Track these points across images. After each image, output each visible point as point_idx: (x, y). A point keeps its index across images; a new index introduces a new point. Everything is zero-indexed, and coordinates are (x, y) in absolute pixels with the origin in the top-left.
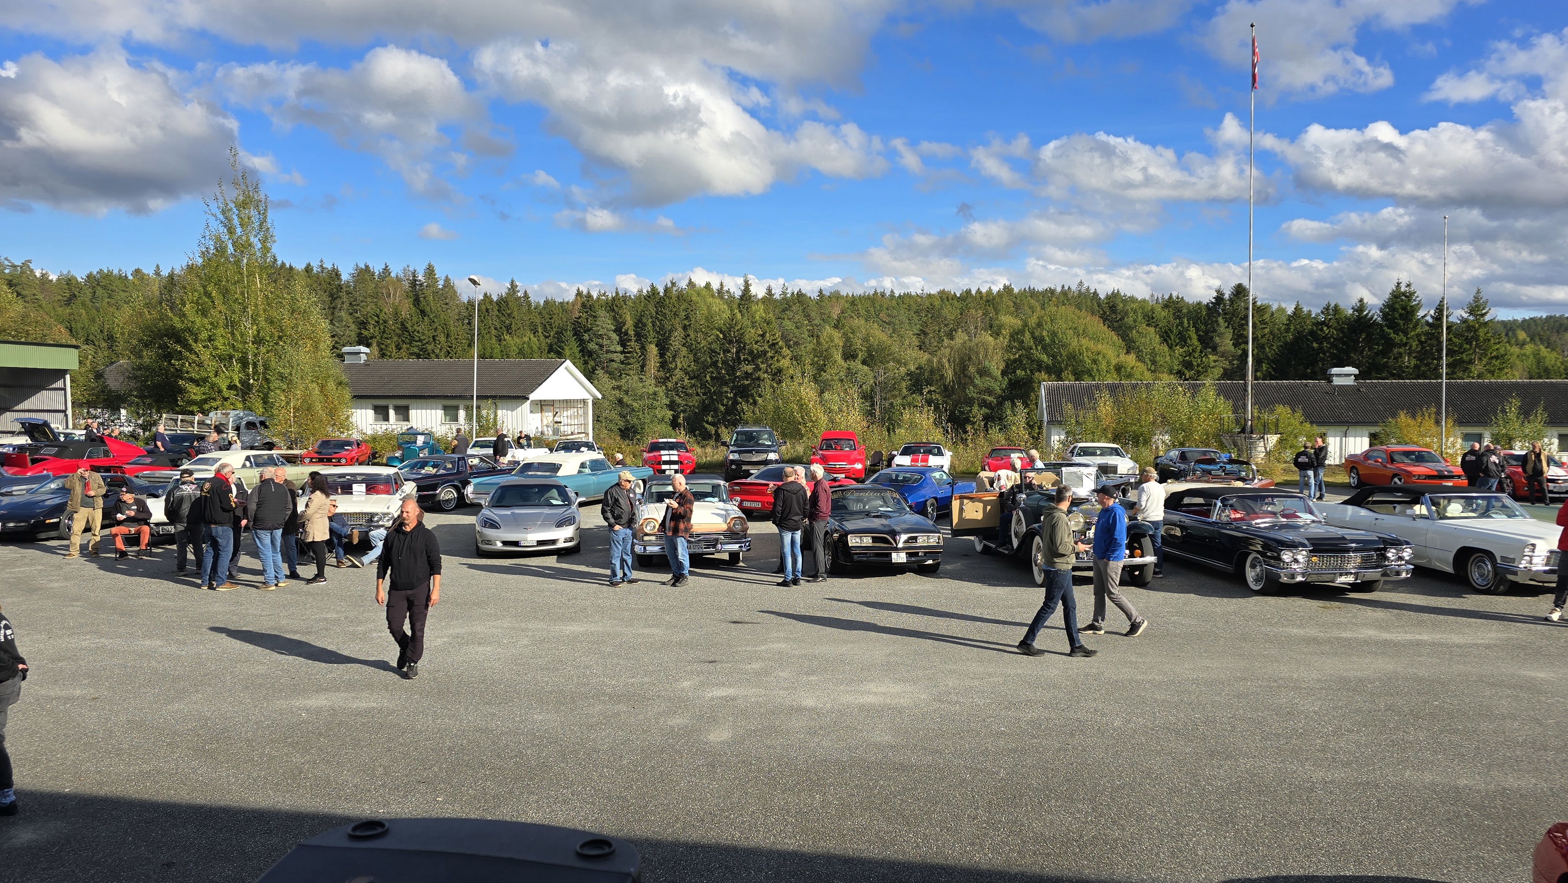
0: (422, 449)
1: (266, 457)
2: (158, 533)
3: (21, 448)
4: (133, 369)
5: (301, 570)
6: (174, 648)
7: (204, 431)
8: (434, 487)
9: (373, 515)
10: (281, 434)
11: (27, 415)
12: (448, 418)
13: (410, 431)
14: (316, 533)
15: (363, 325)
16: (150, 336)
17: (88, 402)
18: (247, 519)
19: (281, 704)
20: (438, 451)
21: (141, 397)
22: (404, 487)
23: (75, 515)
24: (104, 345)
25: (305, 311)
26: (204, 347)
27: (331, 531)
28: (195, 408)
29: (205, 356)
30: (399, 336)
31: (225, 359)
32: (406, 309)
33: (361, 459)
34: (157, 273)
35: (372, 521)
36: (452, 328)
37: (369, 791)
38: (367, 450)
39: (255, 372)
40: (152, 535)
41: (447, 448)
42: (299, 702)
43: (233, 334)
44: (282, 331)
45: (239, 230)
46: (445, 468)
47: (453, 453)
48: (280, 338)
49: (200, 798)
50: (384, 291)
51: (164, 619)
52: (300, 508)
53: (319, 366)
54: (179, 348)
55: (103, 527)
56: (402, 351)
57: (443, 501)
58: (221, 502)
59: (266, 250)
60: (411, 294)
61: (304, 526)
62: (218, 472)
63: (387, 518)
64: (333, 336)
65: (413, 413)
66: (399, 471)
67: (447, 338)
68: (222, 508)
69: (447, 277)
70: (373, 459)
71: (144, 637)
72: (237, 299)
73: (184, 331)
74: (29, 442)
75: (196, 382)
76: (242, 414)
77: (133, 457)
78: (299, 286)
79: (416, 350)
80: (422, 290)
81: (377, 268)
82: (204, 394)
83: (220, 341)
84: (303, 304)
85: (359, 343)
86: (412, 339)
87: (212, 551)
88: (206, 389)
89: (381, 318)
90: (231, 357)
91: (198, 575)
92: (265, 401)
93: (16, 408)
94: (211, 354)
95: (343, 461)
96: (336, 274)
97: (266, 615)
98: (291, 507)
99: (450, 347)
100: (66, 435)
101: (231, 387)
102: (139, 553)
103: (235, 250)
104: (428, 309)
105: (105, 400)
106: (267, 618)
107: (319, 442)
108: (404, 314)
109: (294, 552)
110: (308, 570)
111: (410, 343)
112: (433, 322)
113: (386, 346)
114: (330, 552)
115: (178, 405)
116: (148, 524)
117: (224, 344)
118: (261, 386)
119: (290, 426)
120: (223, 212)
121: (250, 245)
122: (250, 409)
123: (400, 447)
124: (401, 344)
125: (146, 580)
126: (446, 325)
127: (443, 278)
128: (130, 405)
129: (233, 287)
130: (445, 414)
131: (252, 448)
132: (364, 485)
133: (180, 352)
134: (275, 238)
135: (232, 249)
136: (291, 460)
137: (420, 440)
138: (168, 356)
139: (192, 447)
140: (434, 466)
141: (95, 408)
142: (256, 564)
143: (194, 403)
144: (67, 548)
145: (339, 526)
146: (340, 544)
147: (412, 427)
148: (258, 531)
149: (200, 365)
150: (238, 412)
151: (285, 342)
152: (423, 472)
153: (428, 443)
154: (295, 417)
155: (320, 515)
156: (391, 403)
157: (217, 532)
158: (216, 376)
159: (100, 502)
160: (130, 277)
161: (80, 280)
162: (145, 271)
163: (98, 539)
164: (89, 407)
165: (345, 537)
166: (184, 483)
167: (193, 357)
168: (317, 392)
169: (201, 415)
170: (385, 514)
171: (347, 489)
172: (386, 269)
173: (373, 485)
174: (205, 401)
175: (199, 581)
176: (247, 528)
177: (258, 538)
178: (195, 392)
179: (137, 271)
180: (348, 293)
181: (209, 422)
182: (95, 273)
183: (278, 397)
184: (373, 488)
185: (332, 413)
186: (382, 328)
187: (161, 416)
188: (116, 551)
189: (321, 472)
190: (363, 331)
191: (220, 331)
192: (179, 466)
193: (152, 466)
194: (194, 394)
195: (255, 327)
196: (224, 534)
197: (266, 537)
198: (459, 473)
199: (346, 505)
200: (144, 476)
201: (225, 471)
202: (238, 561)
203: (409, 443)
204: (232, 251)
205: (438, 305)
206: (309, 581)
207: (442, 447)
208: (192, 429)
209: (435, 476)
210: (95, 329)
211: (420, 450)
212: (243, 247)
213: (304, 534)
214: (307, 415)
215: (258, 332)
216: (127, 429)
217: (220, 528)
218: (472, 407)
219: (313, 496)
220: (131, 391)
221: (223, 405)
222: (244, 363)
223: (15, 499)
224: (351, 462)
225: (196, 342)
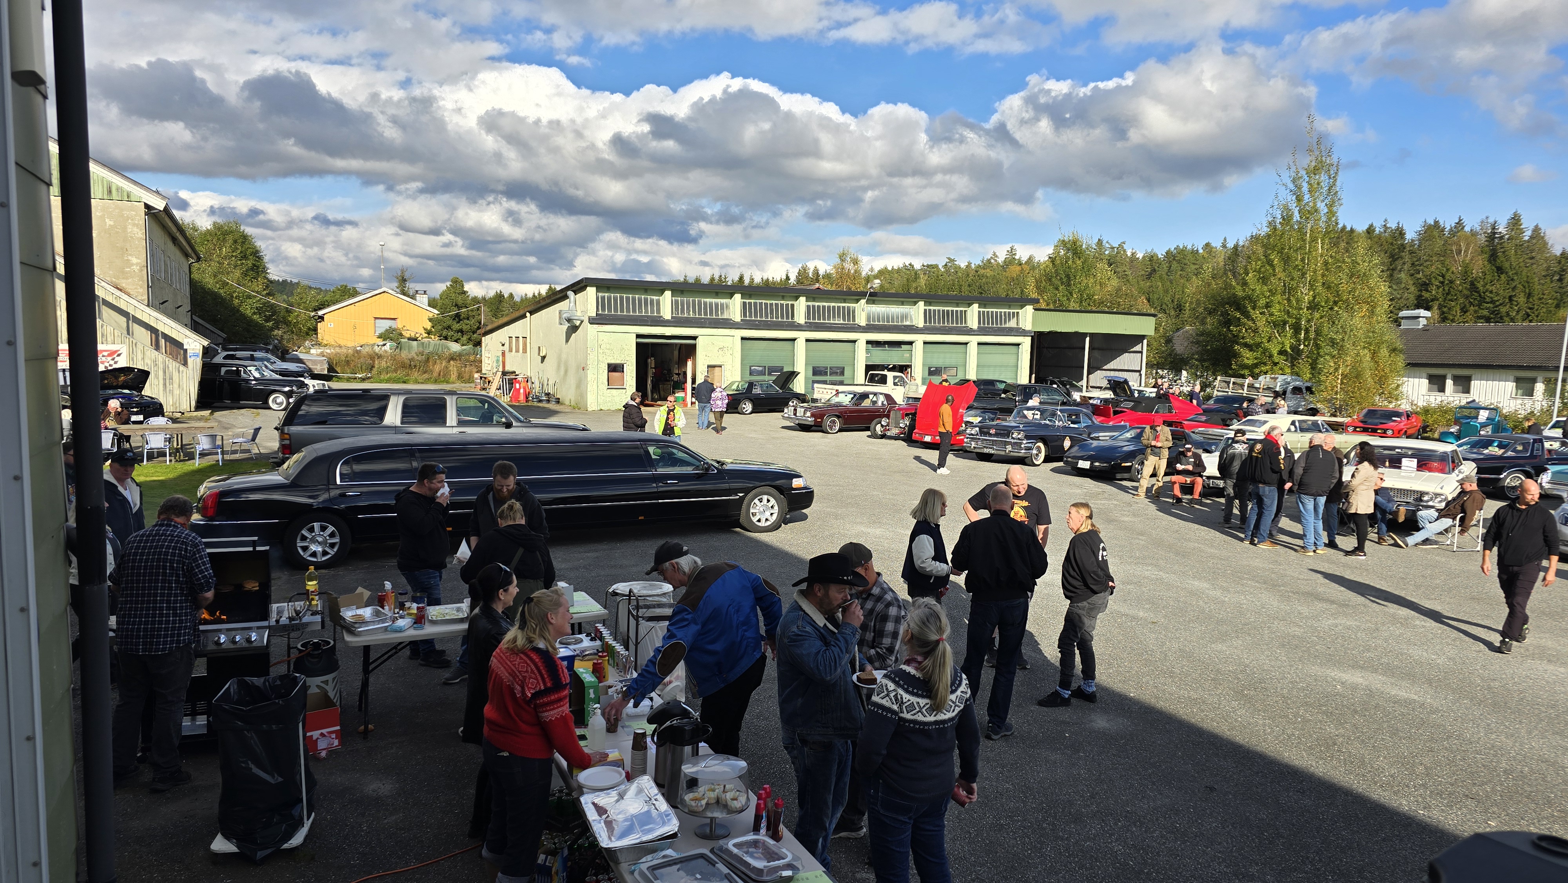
0: (1484, 426)
1: (1310, 423)
2: (1208, 485)
3: (1106, 401)
4: (1197, 335)
5: (1339, 540)
6: (1218, 593)
7: (1253, 394)
8: (1499, 471)
9: (1423, 494)
10: (1326, 400)
11: (1112, 374)
12: (1520, 392)
13: (1472, 405)
14: (1360, 505)
15: (1425, 286)
16: (1214, 304)
17: (1158, 363)
18: (1293, 482)
19: (1316, 670)
20: (1505, 430)
21: (1200, 360)
22: (1461, 467)
23: (1145, 462)
24: (1173, 313)
25: (1364, 274)
26: (1261, 314)
27: (1376, 505)
28: (1246, 372)
29: (1261, 322)
30: (1467, 297)
31: (1279, 325)
32: (1479, 267)
33: (1409, 432)
34: (1224, 246)
35: (1422, 501)
36: (1537, 287)
37: (1407, 786)
38: (1416, 422)
39: (1307, 338)
40: (1204, 487)
41: (1516, 427)
42: (1334, 673)
43: (1289, 300)
44: (1338, 295)
45: (1307, 197)
46: (1514, 450)
47: (1528, 433)
48: (1335, 303)
49: (1240, 737)
50: (1454, 248)
51: (1210, 564)
52: (1346, 477)
53: (1373, 332)
54: (1238, 315)
55: (1166, 474)
56: (1468, 314)
57: (1508, 487)
58: (1271, 463)
59: (1331, 213)
60: (1487, 249)
61: (1348, 496)
62: (1268, 434)
63: (1439, 499)
64: (1391, 300)
65: (1475, 384)
66: (1459, 449)
67: (1528, 298)
68: (1271, 469)
69: (1537, 226)
70: (1423, 433)
71: (1194, 577)
72: (1297, 266)
73: (1244, 298)
74: (1113, 396)
75: (1250, 347)
76: (1289, 380)
77: (1191, 414)
78: (1361, 248)
79: (1485, 313)
80: (1501, 244)
81: (1448, 223)
82: (1256, 358)
83: (1277, 307)
84: (1363, 267)
85: (1418, 307)
86: (1482, 300)
87: (1256, 509)
88: (1258, 354)
89: (1447, 277)
90: (1285, 323)
91: (1241, 529)
92: (1313, 366)
93: (1105, 367)
94: (1267, 319)
95: (1390, 432)
96: (1400, 233)
97: (1303, 579)
98: (1337, 475)
99: (1530, 309)
100: (1140, 392)
101: (1282, 352)
102: (1191, 501)
103: (1301, 217)
104: (1506, 265)
105: (1171, 362)
106: (1305, 583)
107: (1365, 411)
108: (1476, 272)
109: (1335, 522)
110: (1348, 542)
111: (1479, 305)
112: (1512, 280)
113: (1449, 309)
114: (1372, 526)
115: (1231, 369)
116: (1202, 476)
117: (1280, 311)
118: (1311, 352)
119: (1336, 393)
120: (1294, 181)
121: (1316, 211)
122: (1298, 375)
123: (1457, 422)
124: (1468, 305)
125: (1197, 526)
126: (1528, 282)
127: (1532, 227)
128: (1191, 368)
129: (1294, 255)
130: (1517, 388)
131: (1296, 413)
132: (1416, 460)
133: (1239, 319)
134: (1343, 201)
135: (1298, 216)
136: (1335, 427)
137: (1483, 415)
138: (1228, 322)
139: (1241, 408)
140: (1500, 446)
141: (1163, 369)
142: (1297, 528)
143: (1245, 367)
144: (1136, 489)
145: (1384, 501)
146: (1383, 520)
147: (1474, 401)
148: (1302, 496)
149: (1255, 331)
150: (1285, 377)
151: (1340, 308)
152: (1486, 452)
153: (1493, 420)
154: (1342, 383)
155: (1365, 487)
156: (1449, 373)
157: (1264, 491)
158: (1269, 341)
159: (1166, 453)
160: (1201, 251)
161: (1160, 256)
162: (1213, 245)
163: (1161, 484)
164: (1158, 368)
165: (1390, 514)
166: (1237, 442)
167: (1250, 323)
168: (1368, 358)
169: (1251, 378)
170: (1437, 495)
171: (1395, 463)
172: (1460, 224)
173: (1425, 461)
174: (1256, 366)
175: (1243, 536)
176: (1291, 490)
177: (1302, 502)
178: (1248, 357)
179: (1207, 245)
180: (1411, 252)
181: (1257, 385)
182: (1172, 249)
183: (1327, 364)
184: (1425, 464)
185: (1382, 381)
186: (1447, 288)
187: (1216, 379)
188: (1174, 497)
189: (1371, 443)
190: (1424, 293)
191: (1278, 297)
192: (1229, 426)
193: (1208, 423)
194: (1247, 358)
195: (1312, 293)
196: (1269, 493)
197: (1309, 503)
198: (1532, 456)
199: (1392, 479)
200: (1199, 433)
201: (1274, 434)
202: (1278, 522)
203: (1469, 418)
204: (1299, 219)
205: (1521, 260)
206: (1347, 553)
207: (1510, 425)
208: (1241, 391)
209: (1501, 458)
210: (1167, 299)
211: (1481, 427)
212: (1308, 213)
213: (1346, 504)
214: (1355, 382)
215: (1314, 297)
216: (1186, 389)
217: (1267, 488)
218: (1557, 380)
219: (1359, 467)
220: (1193, 354)
221: (1272, 369)
222: (1297, 328)
223: (1102, 443)
224: (1397, 434)
225: (1254, 309)
